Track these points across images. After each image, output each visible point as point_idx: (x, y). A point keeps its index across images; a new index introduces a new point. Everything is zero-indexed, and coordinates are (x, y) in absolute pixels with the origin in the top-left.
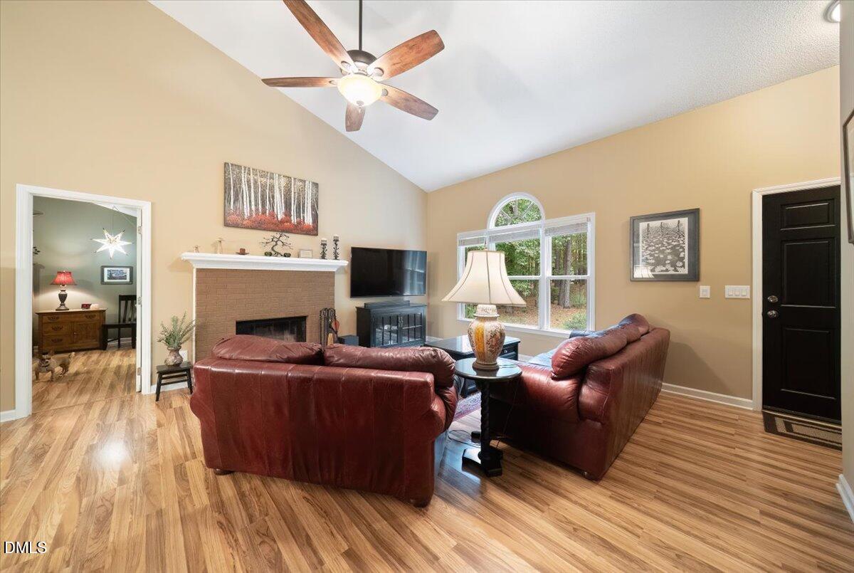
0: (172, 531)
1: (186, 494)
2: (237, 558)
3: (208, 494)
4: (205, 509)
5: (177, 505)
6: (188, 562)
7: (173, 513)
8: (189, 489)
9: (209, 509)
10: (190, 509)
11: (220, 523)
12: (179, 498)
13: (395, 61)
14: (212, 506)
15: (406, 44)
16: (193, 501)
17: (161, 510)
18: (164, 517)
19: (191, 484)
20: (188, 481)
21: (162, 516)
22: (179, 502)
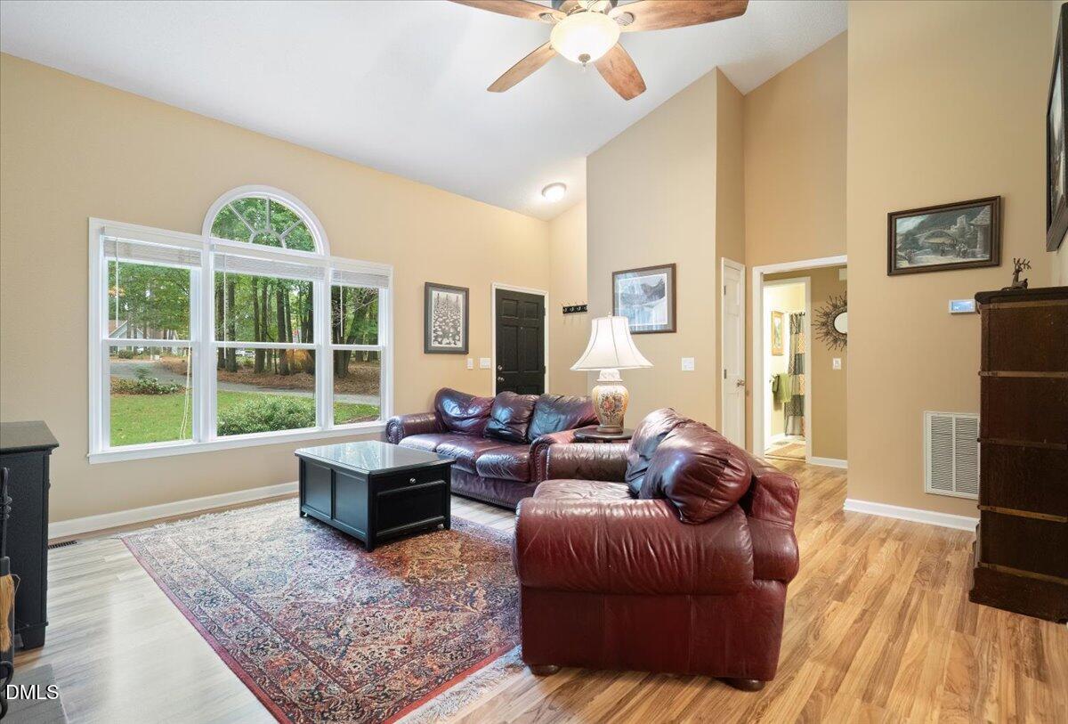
0: (864, 668)
1: (821, 694)
2: (827, 612)
3: (797, 671)
4: (817, 659)
5: (842, 689)
6: (864, 636)
7: (852, 684)
8: (812, 697)
9: (812, 656)
10: (831, 672)
11: (816, 638)
12: (832, 696)
13: (616, 63)
14: (807, 657)
15: (635, 70)
16: (821, 678)
17: (863, 699)
18: (865, 689)
19: (804, 702)
20: (804, 712)
21: (867, 691)
22: (837, 691)
